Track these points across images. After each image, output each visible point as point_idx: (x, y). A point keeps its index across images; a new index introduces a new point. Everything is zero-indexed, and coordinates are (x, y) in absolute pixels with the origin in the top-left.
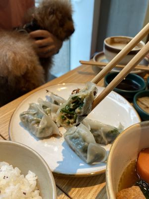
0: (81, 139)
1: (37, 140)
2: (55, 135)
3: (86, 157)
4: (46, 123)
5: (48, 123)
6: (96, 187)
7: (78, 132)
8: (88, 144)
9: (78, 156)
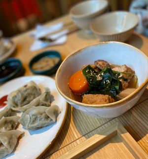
0: (38, 116)
1: (14, 154)
2: (20, 138)
3: (51, 120)
4: (6, 138)
5: (7, 137)
6: (71, 125)
7: (33, 115)
8: (45, 113)
9: (46, 126)
